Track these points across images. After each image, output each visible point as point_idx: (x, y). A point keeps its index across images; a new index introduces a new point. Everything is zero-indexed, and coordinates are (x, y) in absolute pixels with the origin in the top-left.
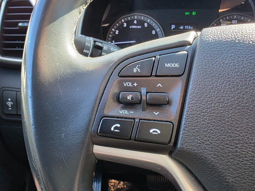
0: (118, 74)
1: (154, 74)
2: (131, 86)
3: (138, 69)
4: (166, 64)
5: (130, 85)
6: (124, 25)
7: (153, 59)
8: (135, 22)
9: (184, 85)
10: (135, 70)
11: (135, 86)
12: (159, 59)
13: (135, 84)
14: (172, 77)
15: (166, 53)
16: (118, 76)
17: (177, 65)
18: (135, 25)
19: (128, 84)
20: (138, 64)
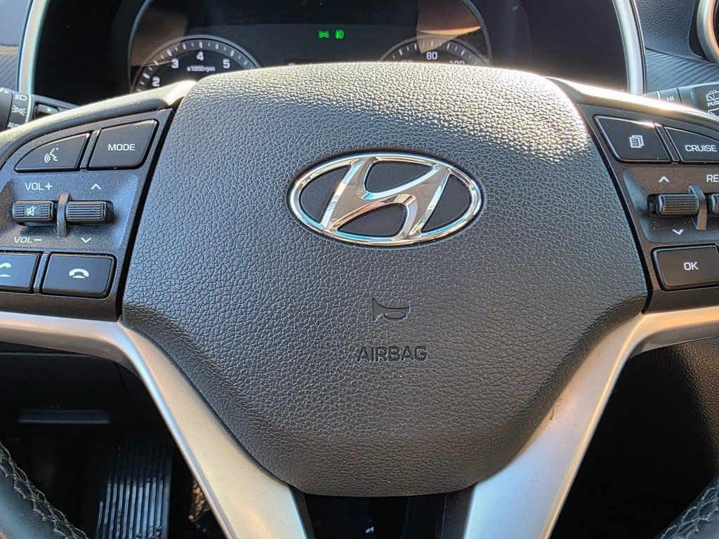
0: (13, 166)
1: (84, 164)
2: (40, 189)
3: (53, 155)
4: (110, 145)
5: (38, 187)
6: (172, 63)
7: (85, 136)
8: (200, 56)
9: (142, 184)
10: (47, 159)
11: (49, 189)
12: (98, 136)
13: (49, 186)
14: (121, 171)
15: (115, 124)
16: (14, 171)
17: (131, 147)
18: (199, 63)
19: (35, 185)
20: (54, 146)
